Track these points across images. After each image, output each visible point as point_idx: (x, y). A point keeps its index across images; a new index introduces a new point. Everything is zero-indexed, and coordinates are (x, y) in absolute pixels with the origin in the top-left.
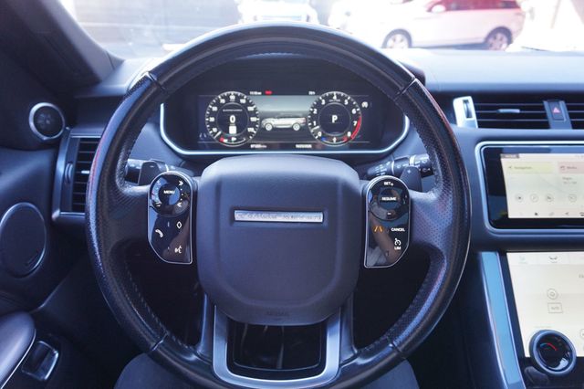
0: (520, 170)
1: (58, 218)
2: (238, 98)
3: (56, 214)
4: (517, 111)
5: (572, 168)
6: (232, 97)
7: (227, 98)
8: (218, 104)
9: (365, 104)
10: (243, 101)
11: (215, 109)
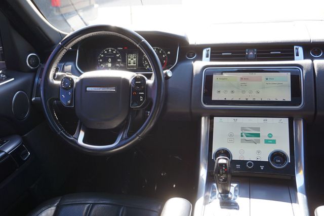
0: (222, 80)
1: (34, 100)
2: (112, 51)
3: (33, 99)
4: (230, 54)
5: (246, 79)
6: (110, 50)
7: (108, 51)
8: (104, 54)
9: (169, 53)
10: (114, 52)
11: (102, 56)
